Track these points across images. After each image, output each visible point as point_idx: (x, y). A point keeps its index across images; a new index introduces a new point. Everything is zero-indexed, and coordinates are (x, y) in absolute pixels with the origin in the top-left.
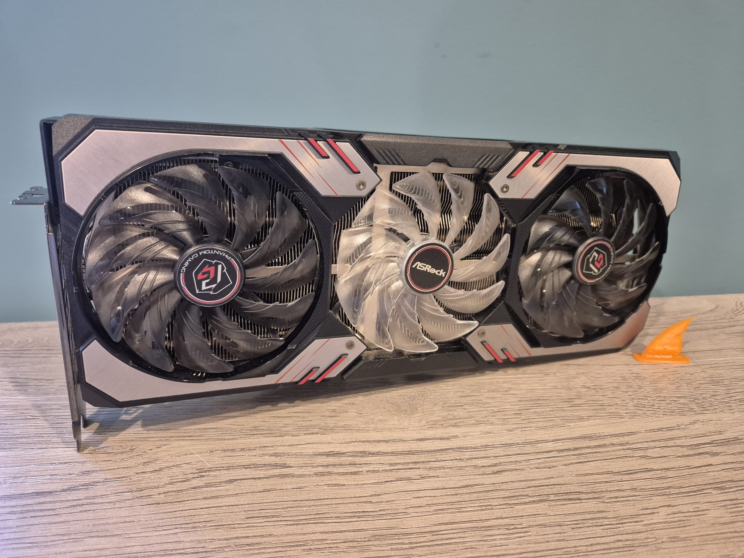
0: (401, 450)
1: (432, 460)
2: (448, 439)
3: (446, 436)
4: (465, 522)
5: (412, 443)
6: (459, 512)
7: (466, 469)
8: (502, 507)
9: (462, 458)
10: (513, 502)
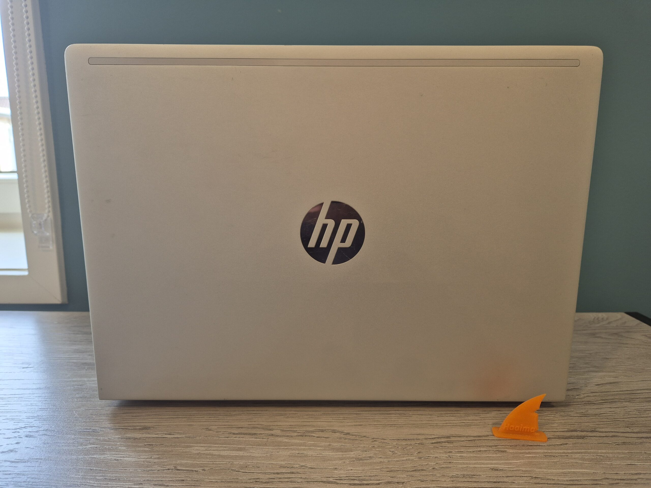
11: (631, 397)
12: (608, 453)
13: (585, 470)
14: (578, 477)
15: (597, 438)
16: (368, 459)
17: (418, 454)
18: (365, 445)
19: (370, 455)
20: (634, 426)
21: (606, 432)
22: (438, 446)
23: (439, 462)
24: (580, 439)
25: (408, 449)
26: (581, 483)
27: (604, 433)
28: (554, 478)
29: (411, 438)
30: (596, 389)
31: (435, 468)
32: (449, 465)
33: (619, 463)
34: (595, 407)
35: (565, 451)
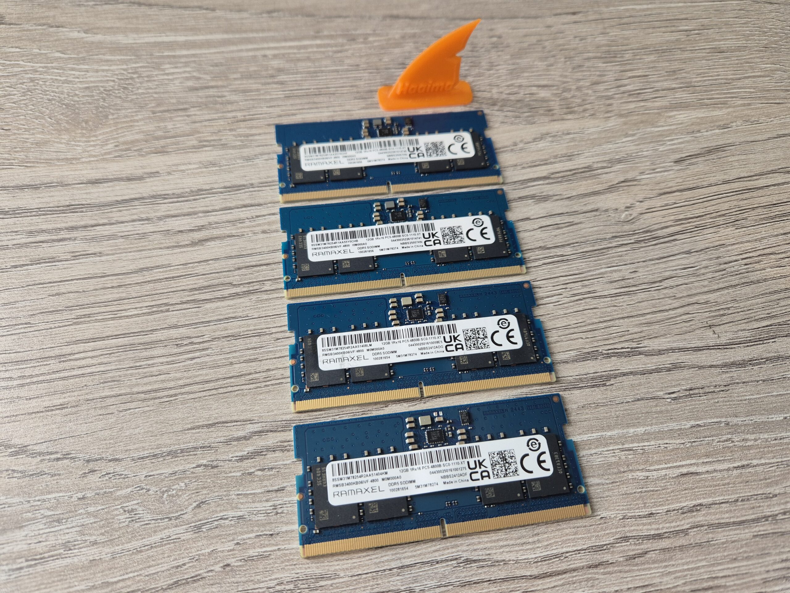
0: (56, 204)
1: (101, 222)
2: (140, 178)
3: (139, 172)
4: (117, 336)
5: (78, 189)
6: (113, 319)
7: (151, 238)
8: (185, 306)
9: (152, 215)
10: (203, 297)
11: (741, 203)
14: (564, 542)
16: (60, 554)
17: (197, 511)
18: (61, 494)
19: (67, 536)
20: (725, 319)
22: (254, 467)
23: (245, 537)
25: (174, 492)
26: (564, 566)
29: (191, 445)
31: (228, 565)
32: (267, 546)
33: (663, 472)
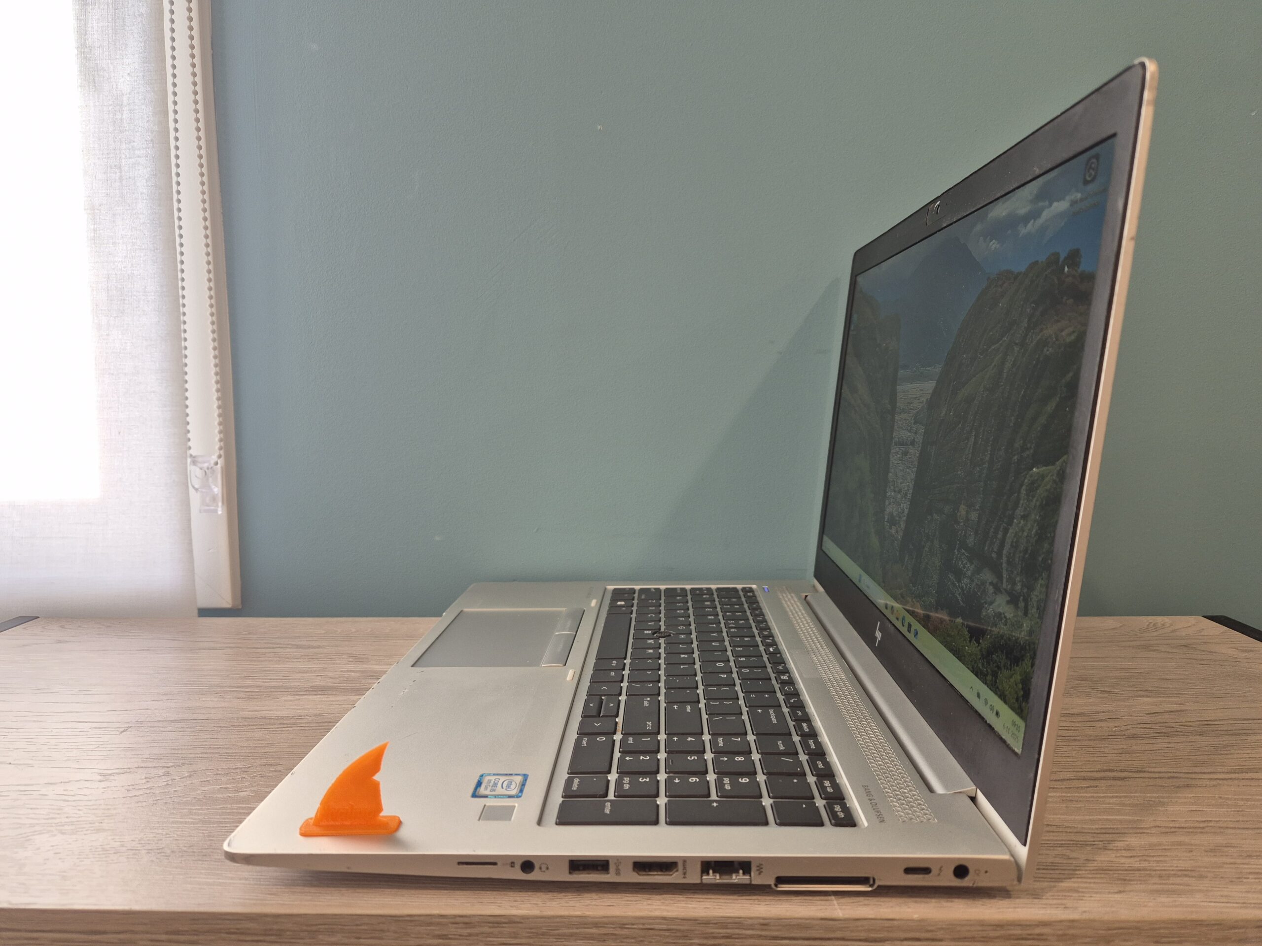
12: (1162, 797)
13: (1125, 817)
15: (1147, 780)
21: (1159, 772)
24: (1118, 781)
27: (1157, 774)
28: (1076, 826)
30: (1146, 718)
34: (1144, 741)
35: (1095, 795)
